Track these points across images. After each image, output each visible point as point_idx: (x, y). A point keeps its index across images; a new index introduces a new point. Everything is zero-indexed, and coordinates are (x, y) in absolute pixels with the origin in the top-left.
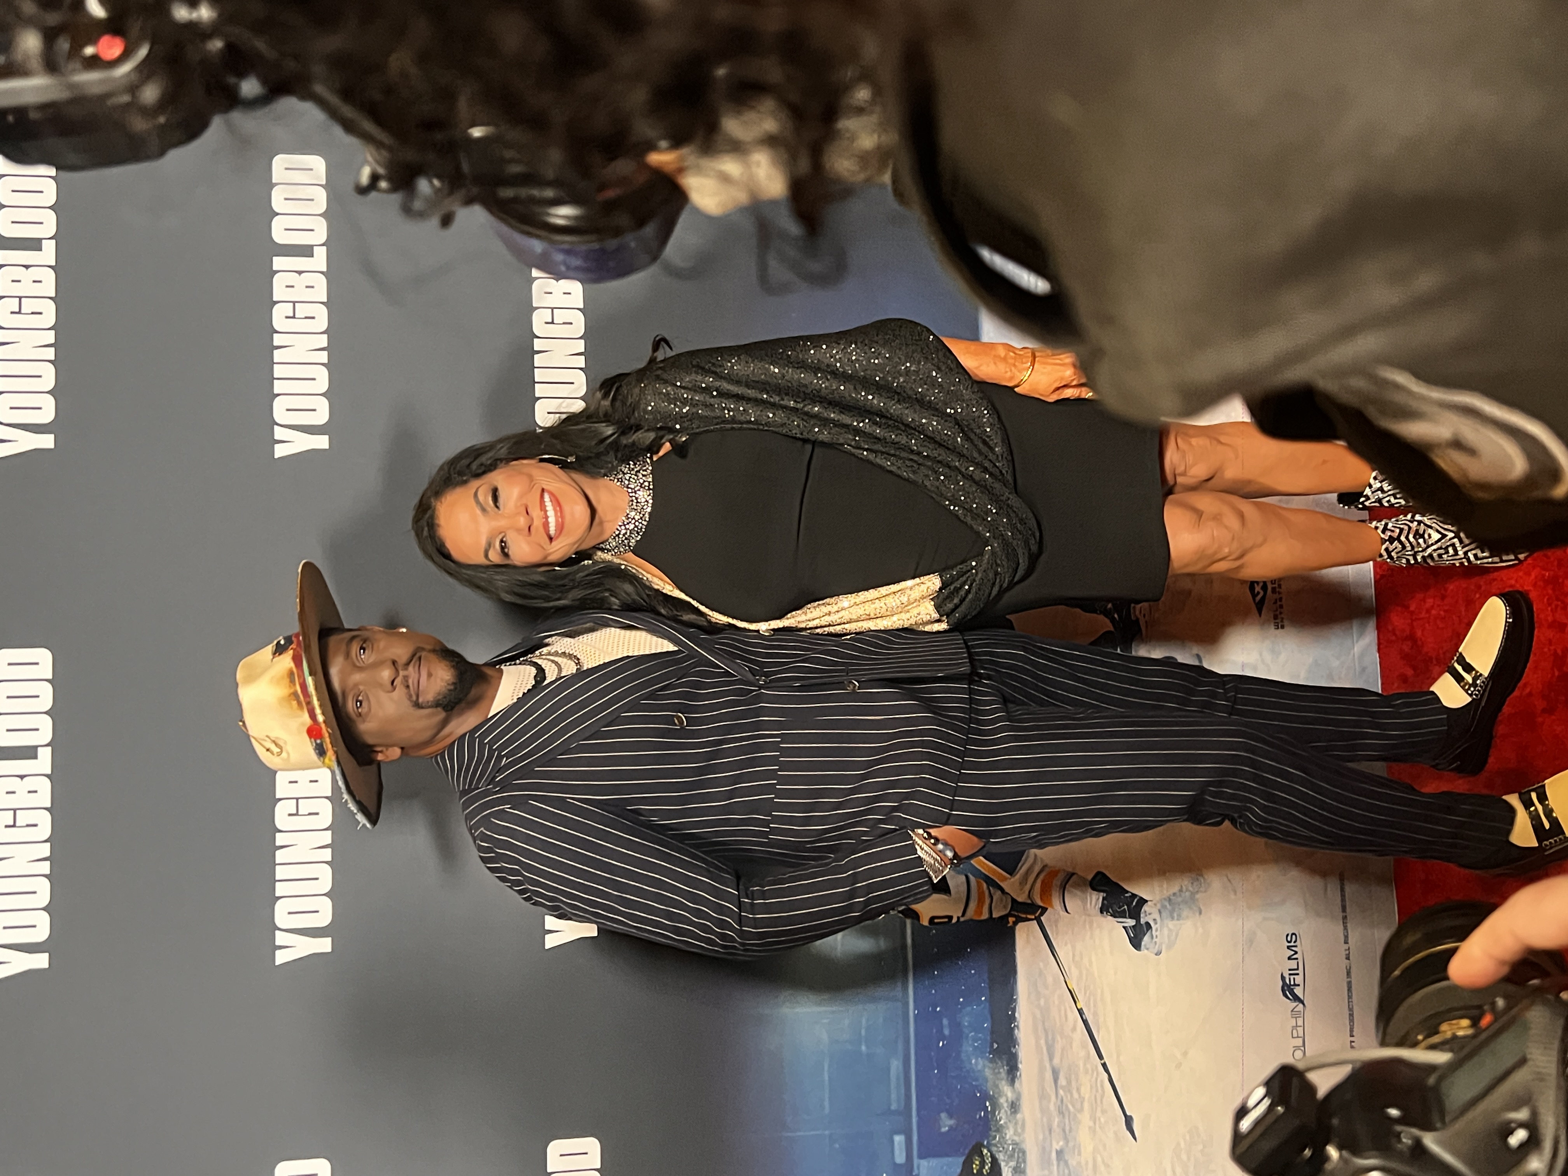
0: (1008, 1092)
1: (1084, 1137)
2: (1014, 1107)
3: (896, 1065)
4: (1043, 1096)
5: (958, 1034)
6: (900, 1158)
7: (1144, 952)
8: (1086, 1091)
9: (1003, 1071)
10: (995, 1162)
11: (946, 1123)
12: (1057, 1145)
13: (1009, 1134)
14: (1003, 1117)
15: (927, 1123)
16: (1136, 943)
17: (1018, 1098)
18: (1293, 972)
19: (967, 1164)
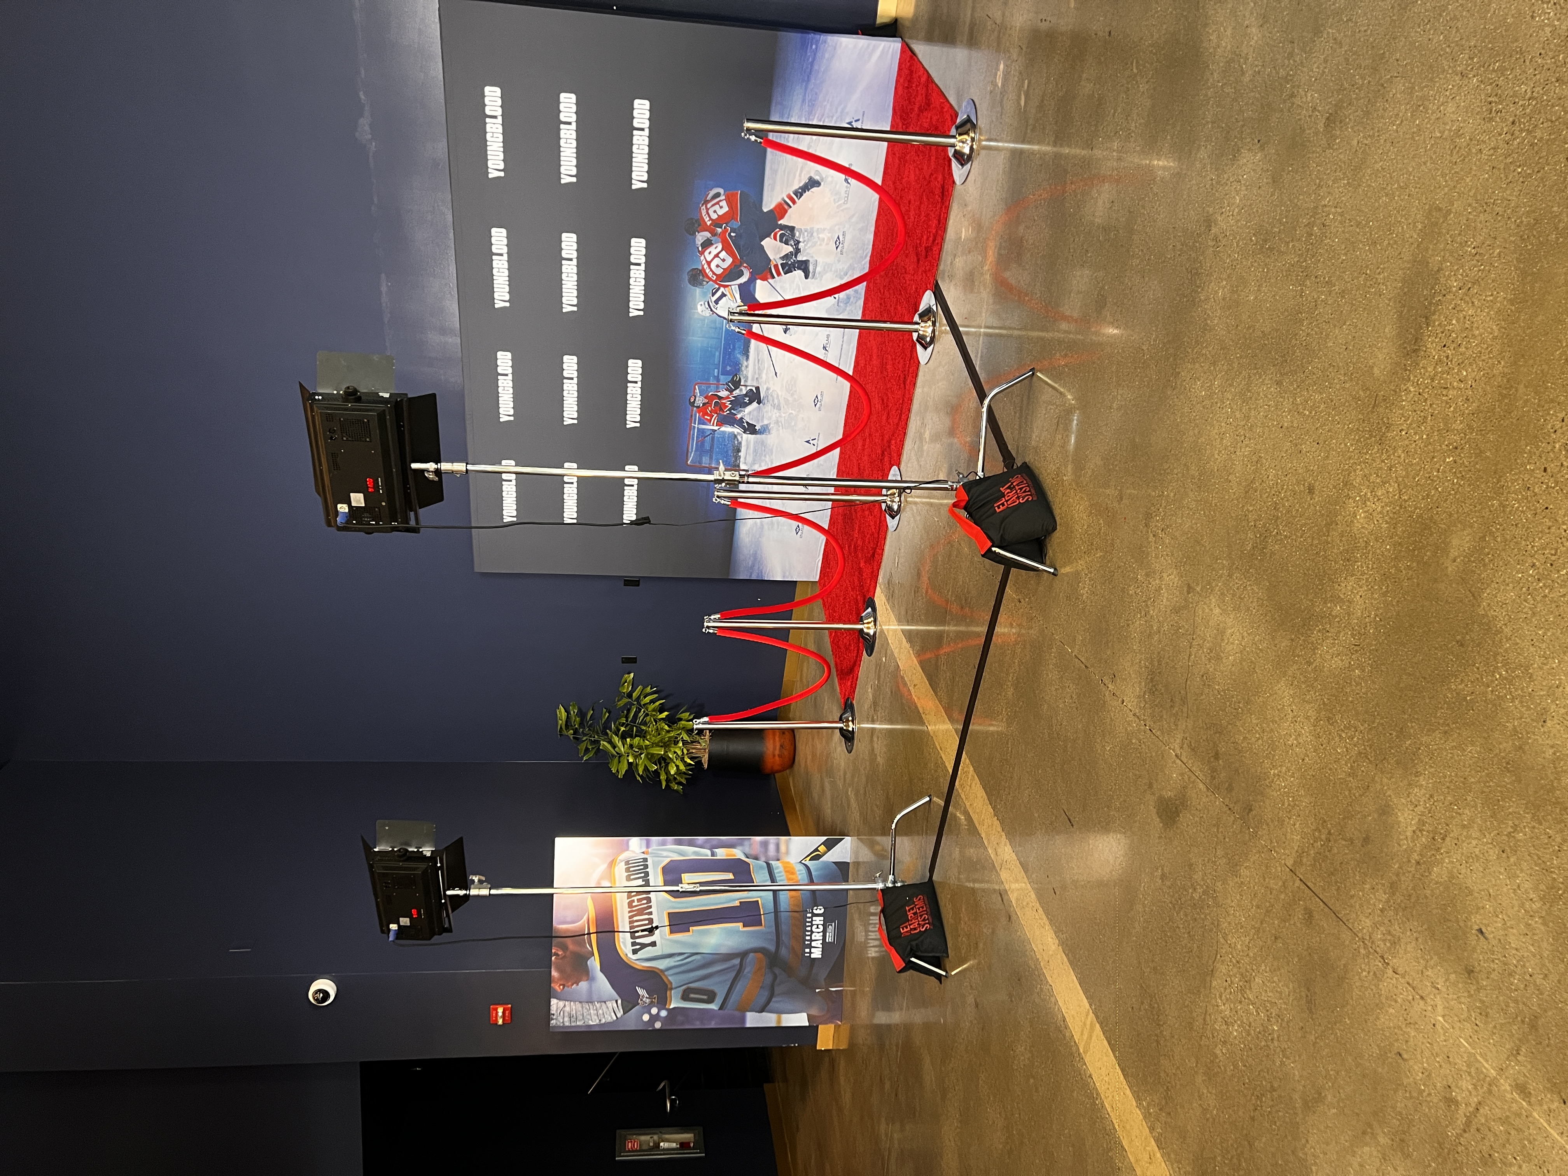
0: (745, 363)
1: (764, 376)
2: (747, 367)
3: (717, 354)
4: (754, 365)
5: (734, 348)
6: (716, 374)
7: (787, 335)
8: (766, 366)
9: (745, 358)
10: (740, 378)
11: (729, 368)
12: (756, 376)
13: (745, 372)
14: (743, 368)
15: (724, 367)
16: (785, 332)
17: (748, 364)
18: (827, 344)
19: (733, 377)
